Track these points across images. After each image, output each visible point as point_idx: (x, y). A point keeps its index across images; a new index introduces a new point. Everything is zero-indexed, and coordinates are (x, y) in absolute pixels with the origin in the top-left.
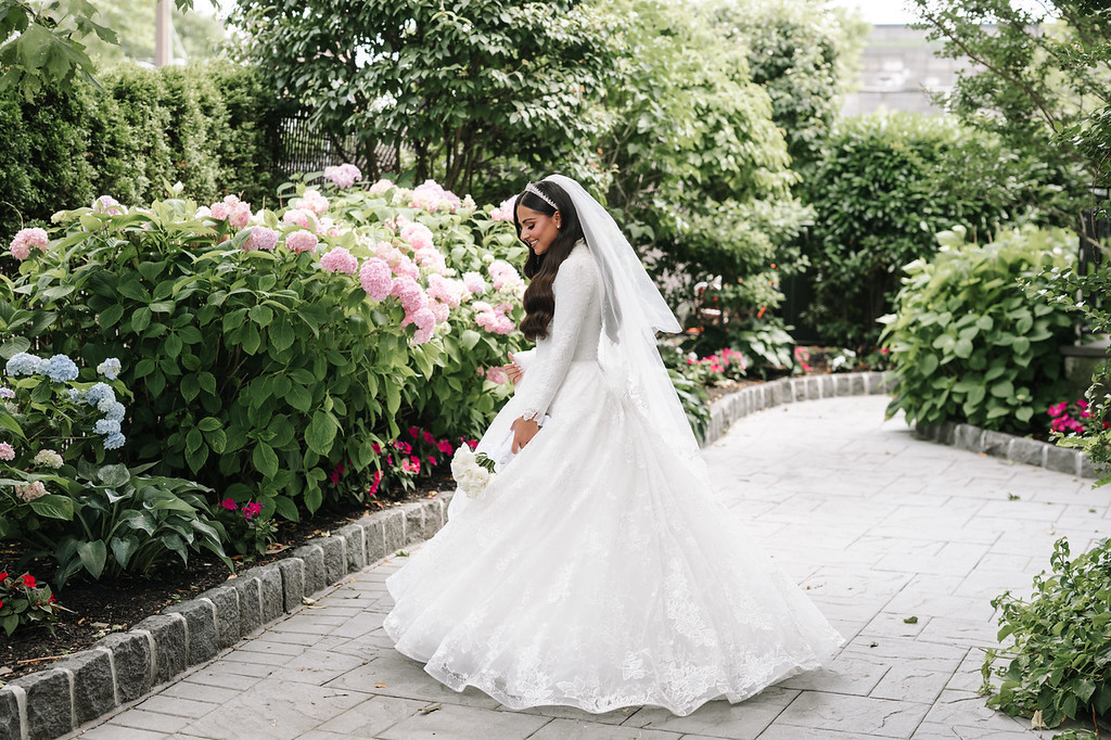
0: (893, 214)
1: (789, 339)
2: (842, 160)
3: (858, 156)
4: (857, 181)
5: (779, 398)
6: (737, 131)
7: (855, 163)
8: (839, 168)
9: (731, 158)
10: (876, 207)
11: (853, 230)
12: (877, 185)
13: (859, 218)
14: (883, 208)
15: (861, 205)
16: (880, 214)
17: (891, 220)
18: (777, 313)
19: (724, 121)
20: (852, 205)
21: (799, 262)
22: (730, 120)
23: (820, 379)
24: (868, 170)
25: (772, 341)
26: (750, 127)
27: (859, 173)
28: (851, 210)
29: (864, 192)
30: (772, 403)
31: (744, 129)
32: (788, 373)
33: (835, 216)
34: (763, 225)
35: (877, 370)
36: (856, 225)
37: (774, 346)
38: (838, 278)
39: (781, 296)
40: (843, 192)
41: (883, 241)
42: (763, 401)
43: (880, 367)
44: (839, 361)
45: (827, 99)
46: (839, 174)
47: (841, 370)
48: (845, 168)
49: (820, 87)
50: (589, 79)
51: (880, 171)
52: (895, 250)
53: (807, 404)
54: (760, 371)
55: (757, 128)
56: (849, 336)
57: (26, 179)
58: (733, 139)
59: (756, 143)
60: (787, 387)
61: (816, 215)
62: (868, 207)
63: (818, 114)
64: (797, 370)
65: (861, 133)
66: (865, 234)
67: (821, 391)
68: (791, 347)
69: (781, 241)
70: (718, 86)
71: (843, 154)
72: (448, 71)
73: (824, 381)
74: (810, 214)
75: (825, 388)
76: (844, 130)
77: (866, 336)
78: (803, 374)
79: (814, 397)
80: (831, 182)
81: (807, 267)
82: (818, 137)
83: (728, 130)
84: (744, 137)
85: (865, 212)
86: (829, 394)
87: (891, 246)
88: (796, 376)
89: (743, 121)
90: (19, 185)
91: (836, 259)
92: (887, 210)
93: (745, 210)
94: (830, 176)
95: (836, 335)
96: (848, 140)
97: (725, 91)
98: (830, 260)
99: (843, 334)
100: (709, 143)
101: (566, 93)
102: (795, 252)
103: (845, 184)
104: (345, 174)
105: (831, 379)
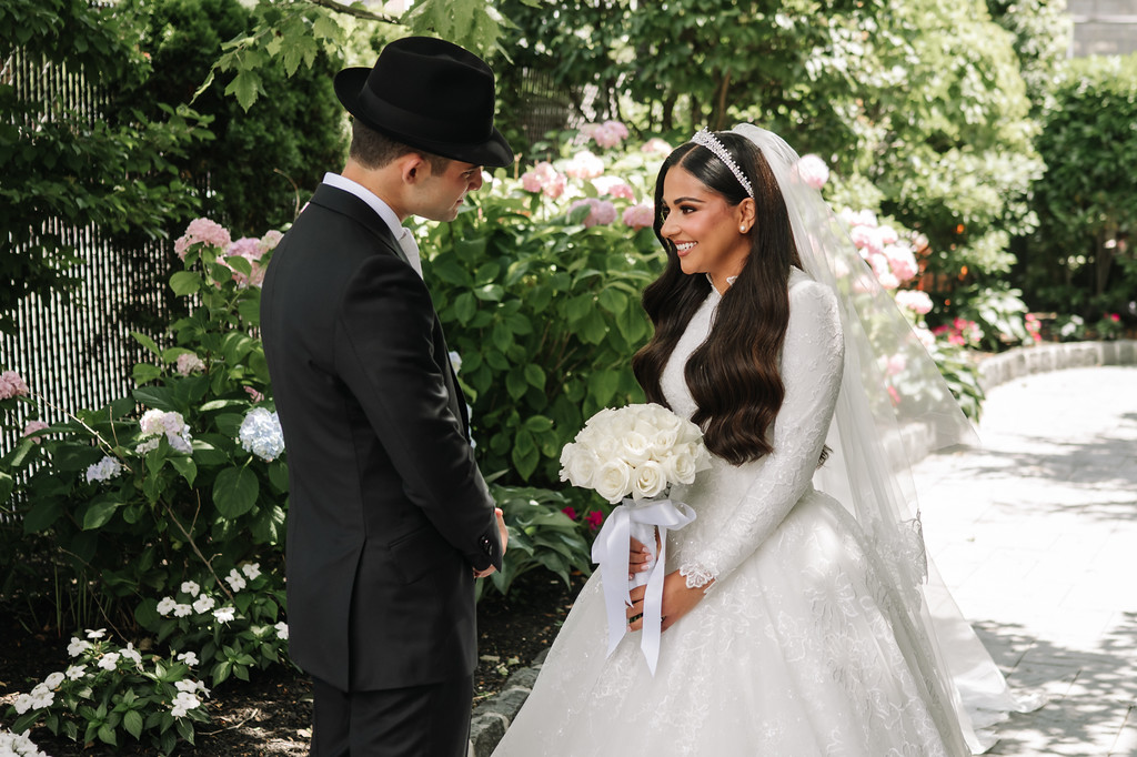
0: (1127, 168)
1: (1020, 306)
2: (1071, 108)
3: (1088, 103)
4: (1088, 130)
5: (1014, 371)
6: (984, 79)
7: (1085, 111)
8: (1066, 116)
9: (978, 109)
10: (1109, 160)
11: (1081, 186)
12: (1110, 135)
13: (1088, 171)
14: (1115, 160)
15: (1091, 156)
16: (1113, 167)
17: (1125, 173)
18: (1004, 277)
19: (970, 68)
20: (1081, 157)
21: (1026, 220)
22: (976, 65)
23: (1053, 349)
24: (1101, 118)
25: (1002, 308)
26: (996, 76)
27: (1090, 120)
28: (1080, 163)
29: (1095, 143)
30: (1008, 377)
31: (990, 77)
32: (1018, 343)
33: (1062, 170)
34: (989, 180)
35: (1108, 339)
36: (1085, 179)
37: (1005, 316)
38: (1062, 238)
39: (1011, 259)
40: (1070, 143)
41: (1116, 197)
42: (1001, 375)
43: (1111, 335)
44: (1068, 329)
45: (1051, 39)
46: (1066, 123)
47: (1071, 339)
48: (1074, 116)
49: (1044, 27)
50: (869, 24)
51: (1114, 121)
52: (1128, 207)
53: (1041, 377)
54: (992, 342)
55: (1002, 74)
56: (1074, 301)
57: (293, 144)
58: (980, 87)
59: (1001, 89)
60: (1021, 359)
61: (1044, 168)
62: (1099, 160)
63: (1043, 56)
64: (1028, 341)
65: (1091, 77)
66: (1094, 189)
67: (1054, 363)
68: (1022, 315)
69: (1008, 197)
70: (961, 26)
71: (1071, 100)
72: (728, 17)
73: (1058, 353)
74: (1038, 166)
75: (1059, 360)
76: (1072, 75)
77: (1093, 301)
78: (1033, 345)
79: (1046, 369)
80: (1057, 131)
81: (1034, 227)
82: (1043, 82)
83: (973, 76)
84: (990, 85)
85: (1095, 165)
86: (1063, 365)
87: (1127, 202)
88: (1028, 346)
89: (989, 68)
90: (287, 150)
91: (1061, 216)
92: (1122, 162)
93: (970, 163)
94: (1054, 126)
95: (1058, 300)
96: (1077, 86)
97: (966, 31)
98: (1054, 218)
99: (1067, 300)
100: (954, 90)
101: (850, 40)
102: (1021, 209)
103: (1073, 135)
104: (611, 132)
105: (1063, 351)
